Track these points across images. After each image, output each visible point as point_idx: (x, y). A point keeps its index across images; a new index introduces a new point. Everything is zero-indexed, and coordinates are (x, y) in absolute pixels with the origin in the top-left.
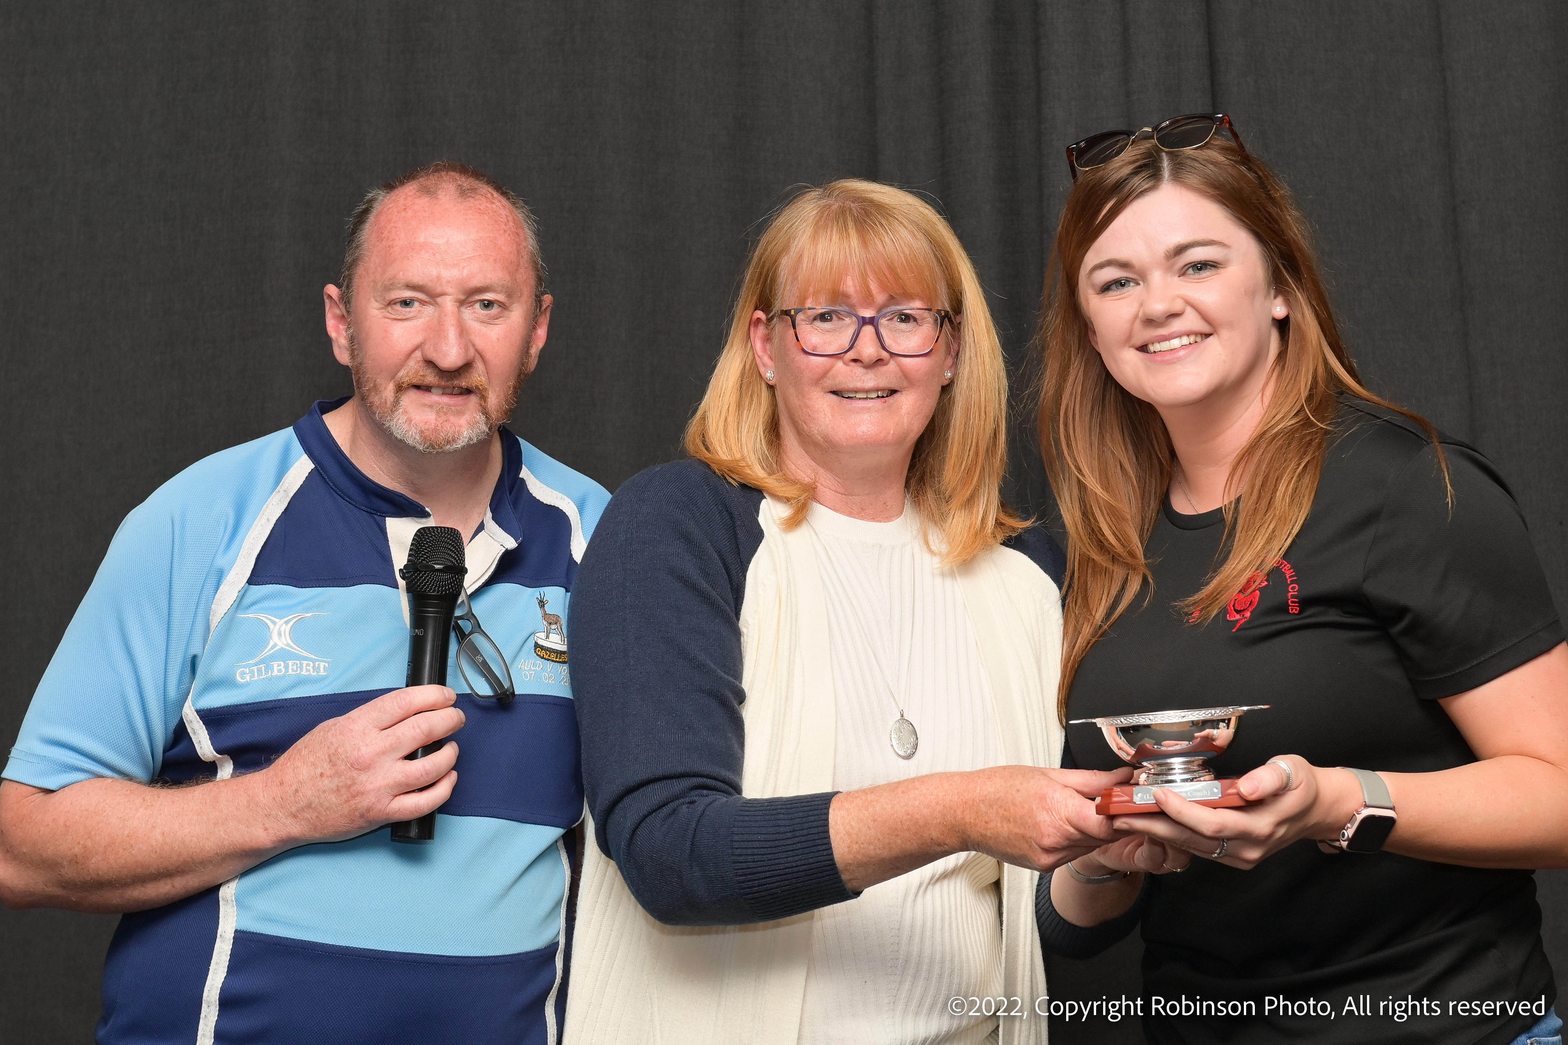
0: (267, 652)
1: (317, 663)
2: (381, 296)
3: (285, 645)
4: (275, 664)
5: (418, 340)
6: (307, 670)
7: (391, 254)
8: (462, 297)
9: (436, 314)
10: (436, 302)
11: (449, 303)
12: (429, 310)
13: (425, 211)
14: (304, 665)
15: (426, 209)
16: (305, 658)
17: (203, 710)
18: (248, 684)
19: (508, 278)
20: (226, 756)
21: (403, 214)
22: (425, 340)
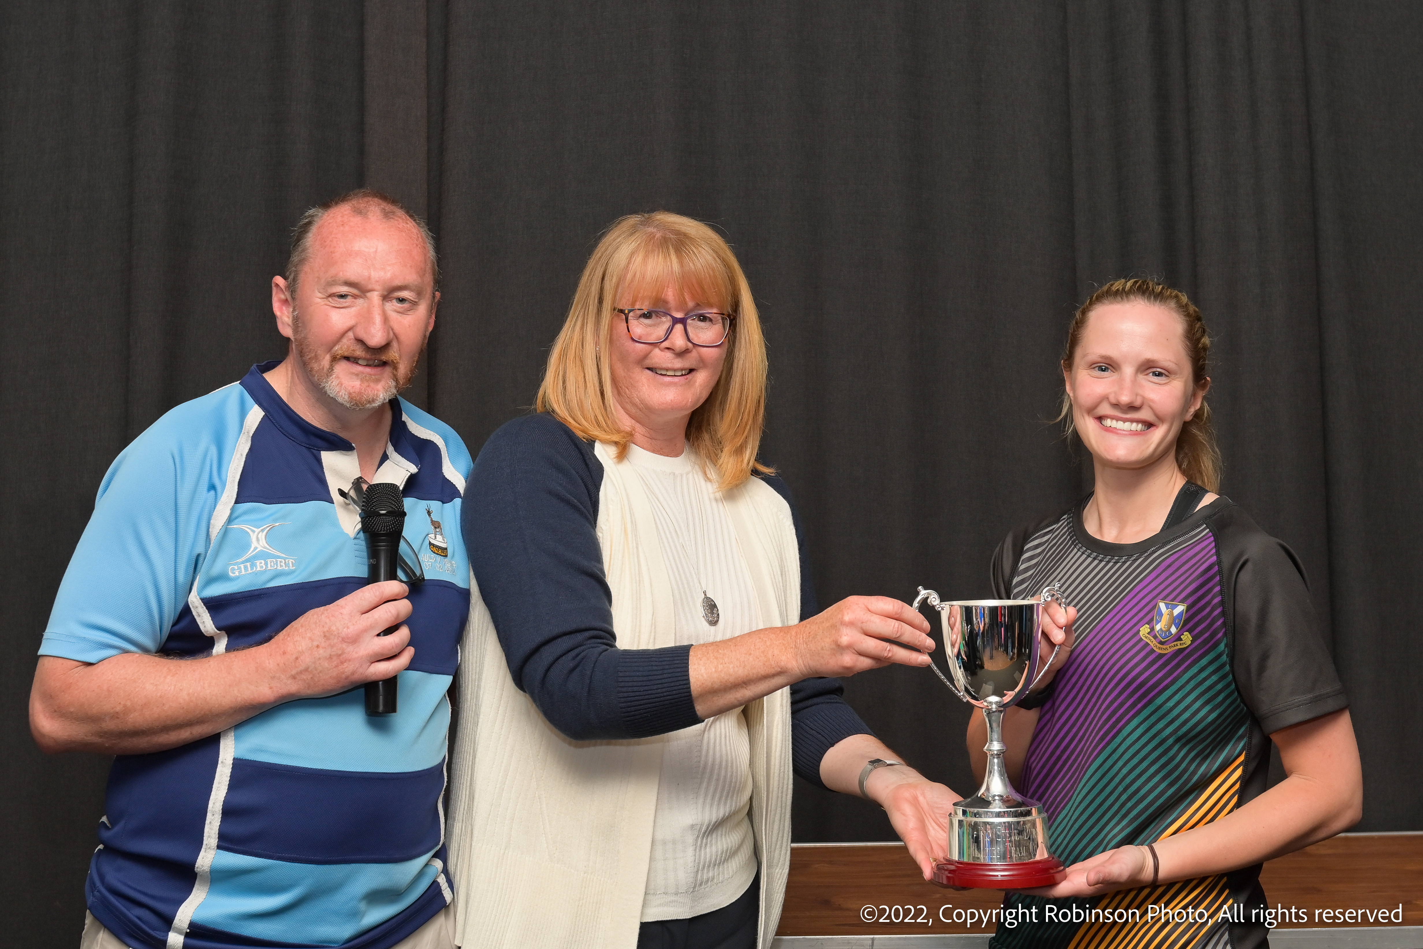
0: (250, 553)
1: (287, 560)
2: (324, 289)
3: (264, 548)
4: (258, 562)
5: (351, 323)
6: (281, 566)
7: (333, 258)
8: (386, 293)
9: (366, 305)
10: (365, 295)
11: (375, 297)
12: (360, 301)
13: (359, 227)
14: (279, 562)
15: (360, 226)
16: (279, 557)
17: (206, 598)
18: (237, 578)
19: (419, 280)
20: (223, 632)
21: (342, 228)
22: (357, 324)
